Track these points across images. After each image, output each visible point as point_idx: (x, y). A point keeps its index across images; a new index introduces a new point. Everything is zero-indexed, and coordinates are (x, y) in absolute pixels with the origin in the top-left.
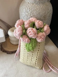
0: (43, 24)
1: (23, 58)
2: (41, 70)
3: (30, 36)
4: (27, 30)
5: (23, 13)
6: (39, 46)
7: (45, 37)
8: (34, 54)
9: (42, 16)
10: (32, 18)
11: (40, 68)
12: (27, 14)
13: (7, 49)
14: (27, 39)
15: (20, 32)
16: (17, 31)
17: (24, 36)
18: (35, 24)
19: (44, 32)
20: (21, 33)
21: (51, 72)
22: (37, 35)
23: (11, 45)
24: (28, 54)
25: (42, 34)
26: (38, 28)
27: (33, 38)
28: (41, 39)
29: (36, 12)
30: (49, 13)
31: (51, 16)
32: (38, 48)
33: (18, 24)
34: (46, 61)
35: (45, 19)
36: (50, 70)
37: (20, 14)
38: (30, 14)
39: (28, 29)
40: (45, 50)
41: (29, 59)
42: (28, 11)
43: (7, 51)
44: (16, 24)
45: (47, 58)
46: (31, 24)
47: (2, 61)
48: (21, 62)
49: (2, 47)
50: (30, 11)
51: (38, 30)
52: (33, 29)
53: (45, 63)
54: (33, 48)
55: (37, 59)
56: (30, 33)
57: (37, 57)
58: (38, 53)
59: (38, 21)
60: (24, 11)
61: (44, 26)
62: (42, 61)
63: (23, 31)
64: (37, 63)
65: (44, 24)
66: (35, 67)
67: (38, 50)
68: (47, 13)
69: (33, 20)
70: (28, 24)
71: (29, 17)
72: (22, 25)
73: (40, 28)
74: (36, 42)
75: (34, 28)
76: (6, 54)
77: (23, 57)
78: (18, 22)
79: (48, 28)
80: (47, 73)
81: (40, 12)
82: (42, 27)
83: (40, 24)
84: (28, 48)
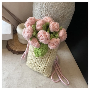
0: (59, 27)
1: (30, 63)
2: (49, 79)
3: (41, 40)
4: (38, 33)
5: (37, 9)
6: (51, 53)
7: (59, 44)
8: (43, 61)
9: (60, 15)
10: (47, 18)
11: (48, 77)
12: (41, 10)
13: (14, 48)
14: (36, 44)
15: (29, 34)
16: (26, 32)
17: (33, 39)
18: (50, 27)
19: (58, 38)
20: (30, 36)
21: (60, 82)
22: (49, 40)
23: (19, 44)
24: (37, 60)
25: (55, 41)
26: (52, 31)
27: (44, 43)
28: (53, 47)
29: (53, 10)
30: (69, 12)
31: (72, 16)
32: (49, 55)
33: (28, 23)
34: (56, 69)
35: (63, 20)
36: (59, 80)
37: (34, 9)
38: (45, 12)
39: (40, 32)
40: (58, 56)
41: (36, 64)
42: (44, 7)
43: (13, 50)
44: (27, 22)
45: (58, 66)
46: (44, 26)
47: (6, 61)
48: (27, 66)
49: (8, 44)
50: (46, 8)
51: (52, 35)
52: (45, 33)
53: (55, 71)
54: (42, 55)
55: (45, 67)
56: (42, 37)
57: (46, 64)
58: (48, 60)
59: (53, 23)
60: (39, 6)
61: (60, 29)
62: (51, 69)
63: (33, 33)
64: (45, 71)
65: (61, 27)
66: (43, 74)
67: (49, 58)
68: (67, 13)
69: (48, 21)
70: (40, 25)
71: (44, 14)
72: (33, 26)
73: (55, 32)
74: (47, 48)
75: (47, 32)
76: (11, 53)
77: (30, 61)
78: (28, 21)
79: (64, 34)
80: (55, 83)
81: (58, 11)
82: (57, 31)
83: (55, 28)
84: (37, 54)
